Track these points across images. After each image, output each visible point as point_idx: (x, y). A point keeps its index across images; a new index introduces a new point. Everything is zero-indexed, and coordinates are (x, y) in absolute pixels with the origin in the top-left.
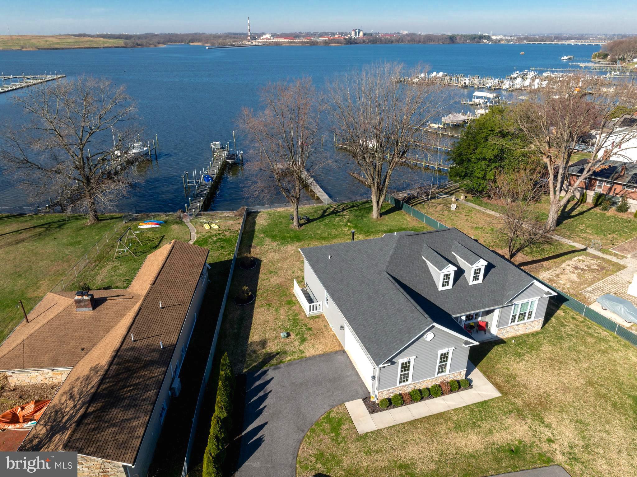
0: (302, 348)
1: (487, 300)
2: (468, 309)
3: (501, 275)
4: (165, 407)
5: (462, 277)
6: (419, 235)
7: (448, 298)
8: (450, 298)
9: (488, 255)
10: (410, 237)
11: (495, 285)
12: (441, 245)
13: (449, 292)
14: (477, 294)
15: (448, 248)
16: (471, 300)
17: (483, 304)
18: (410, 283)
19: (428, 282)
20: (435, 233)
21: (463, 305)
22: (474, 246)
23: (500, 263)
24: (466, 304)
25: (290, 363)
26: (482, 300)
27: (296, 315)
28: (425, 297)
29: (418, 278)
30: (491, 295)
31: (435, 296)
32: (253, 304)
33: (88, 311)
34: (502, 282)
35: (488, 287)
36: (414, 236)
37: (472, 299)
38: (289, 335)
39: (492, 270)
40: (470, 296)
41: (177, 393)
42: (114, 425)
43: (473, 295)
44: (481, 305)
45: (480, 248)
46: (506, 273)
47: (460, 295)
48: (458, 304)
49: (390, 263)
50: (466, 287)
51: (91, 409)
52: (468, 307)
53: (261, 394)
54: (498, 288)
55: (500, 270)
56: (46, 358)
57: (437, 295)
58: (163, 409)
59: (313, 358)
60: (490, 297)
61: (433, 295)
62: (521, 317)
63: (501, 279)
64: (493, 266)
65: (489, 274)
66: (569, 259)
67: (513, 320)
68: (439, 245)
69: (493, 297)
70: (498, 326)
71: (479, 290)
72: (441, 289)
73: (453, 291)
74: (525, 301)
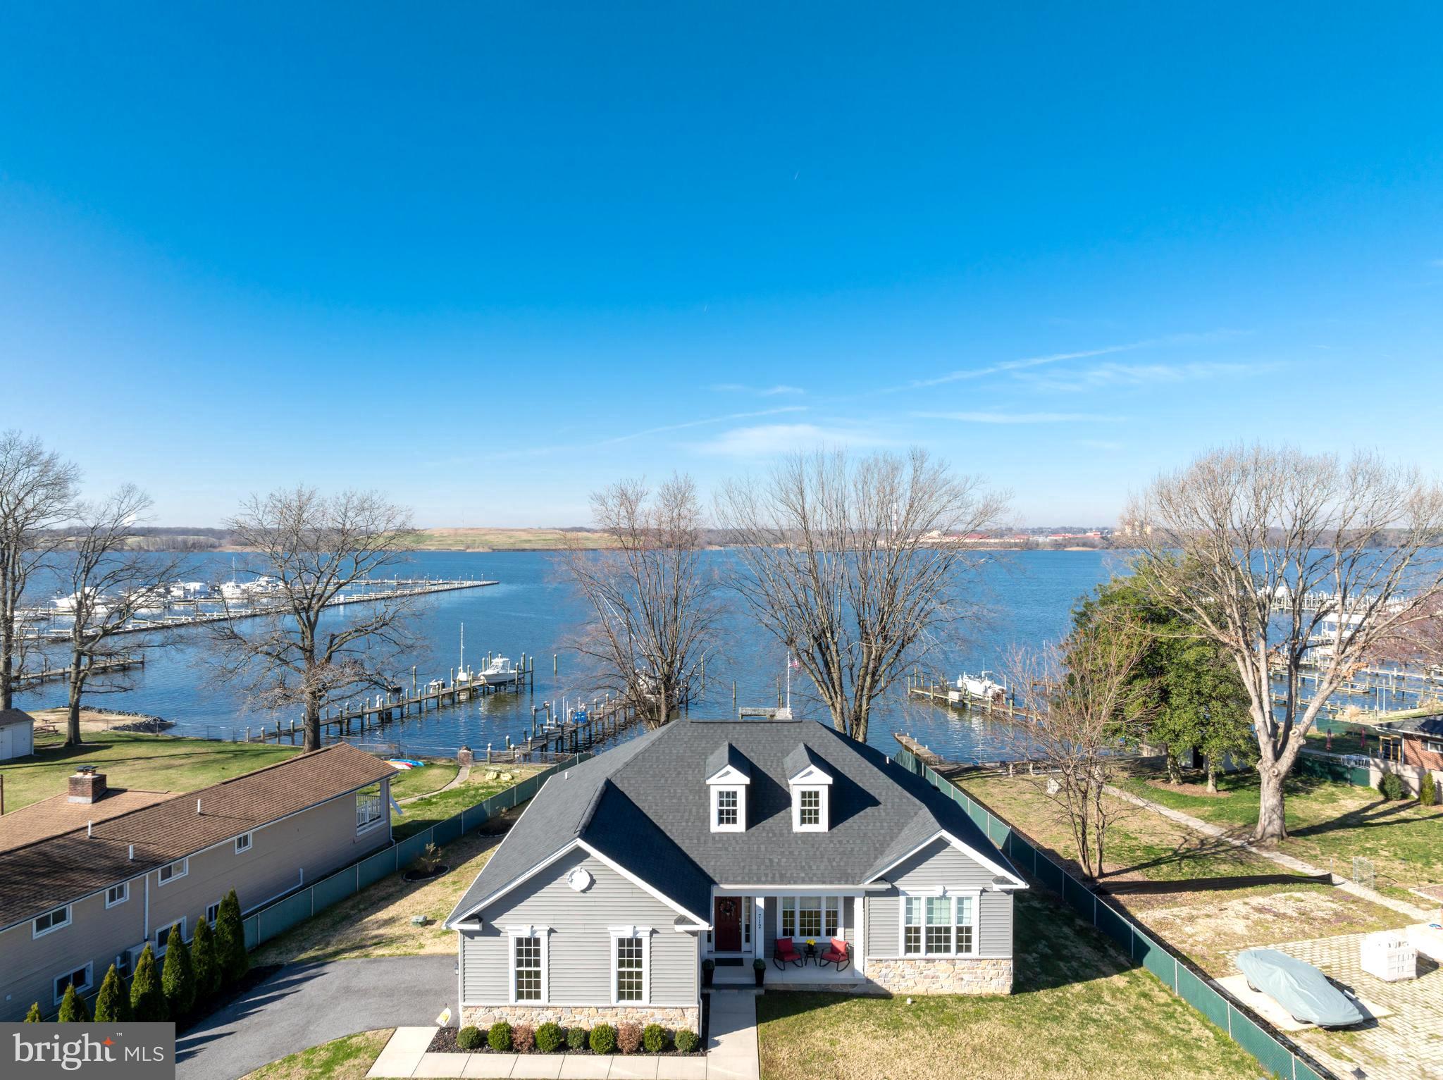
0: (427, 942)
1: (822, 867)
2: (763, 879)
3: (885, 824)
5: (782, 813)
6: (723, 725)
7: (726, 849)
8: (730, 849)
9: (872, 781)
10: (701, 725)
11: (858, 842)
12: (765, 747)
13: (734, 838)
14: (803, 853)
15: (779, 755)
16: (778, 863)
17: (806, 874)
18: (650, 808)
19: (694, 810)
20: (762, 725)
21: (755, 867)
22: (844, 760)
24: (762, 867)
25: (380, 959)
26: (810, 867)
28: (672, 838)
29: (675, 801)
30: (838, 860)
31: (695, 841)
34: (881, 838)
35: (840, 842)
36: (711, 725)
37: (783, 860)
38: (429, 922)
39: (869, 810)
40: (783, 852)
43: (791, 853)
44: (802, 875)
45: (859, 766)
46: (902, 821)
47: (759, 848)
48: (742, 864)
49: (627, 765)
50: (782, 835)
52: (766, 875)
53: (277, 993)
54: (865, 850)
55: (888, 814)
57: (703, 838)
60: (834, 864)
61: (691, 839)
62: (938, 939)
63: (882, 831)
64: (874, 802)
65: (856, 817)
66: (1263, 894)
67: (911, 943)
68: (761, 747)
69: (842, 864)
70: (867, 951)
71: (813, 846)
72: (715, 827)
73: (745, 838)
74: (937, 891)
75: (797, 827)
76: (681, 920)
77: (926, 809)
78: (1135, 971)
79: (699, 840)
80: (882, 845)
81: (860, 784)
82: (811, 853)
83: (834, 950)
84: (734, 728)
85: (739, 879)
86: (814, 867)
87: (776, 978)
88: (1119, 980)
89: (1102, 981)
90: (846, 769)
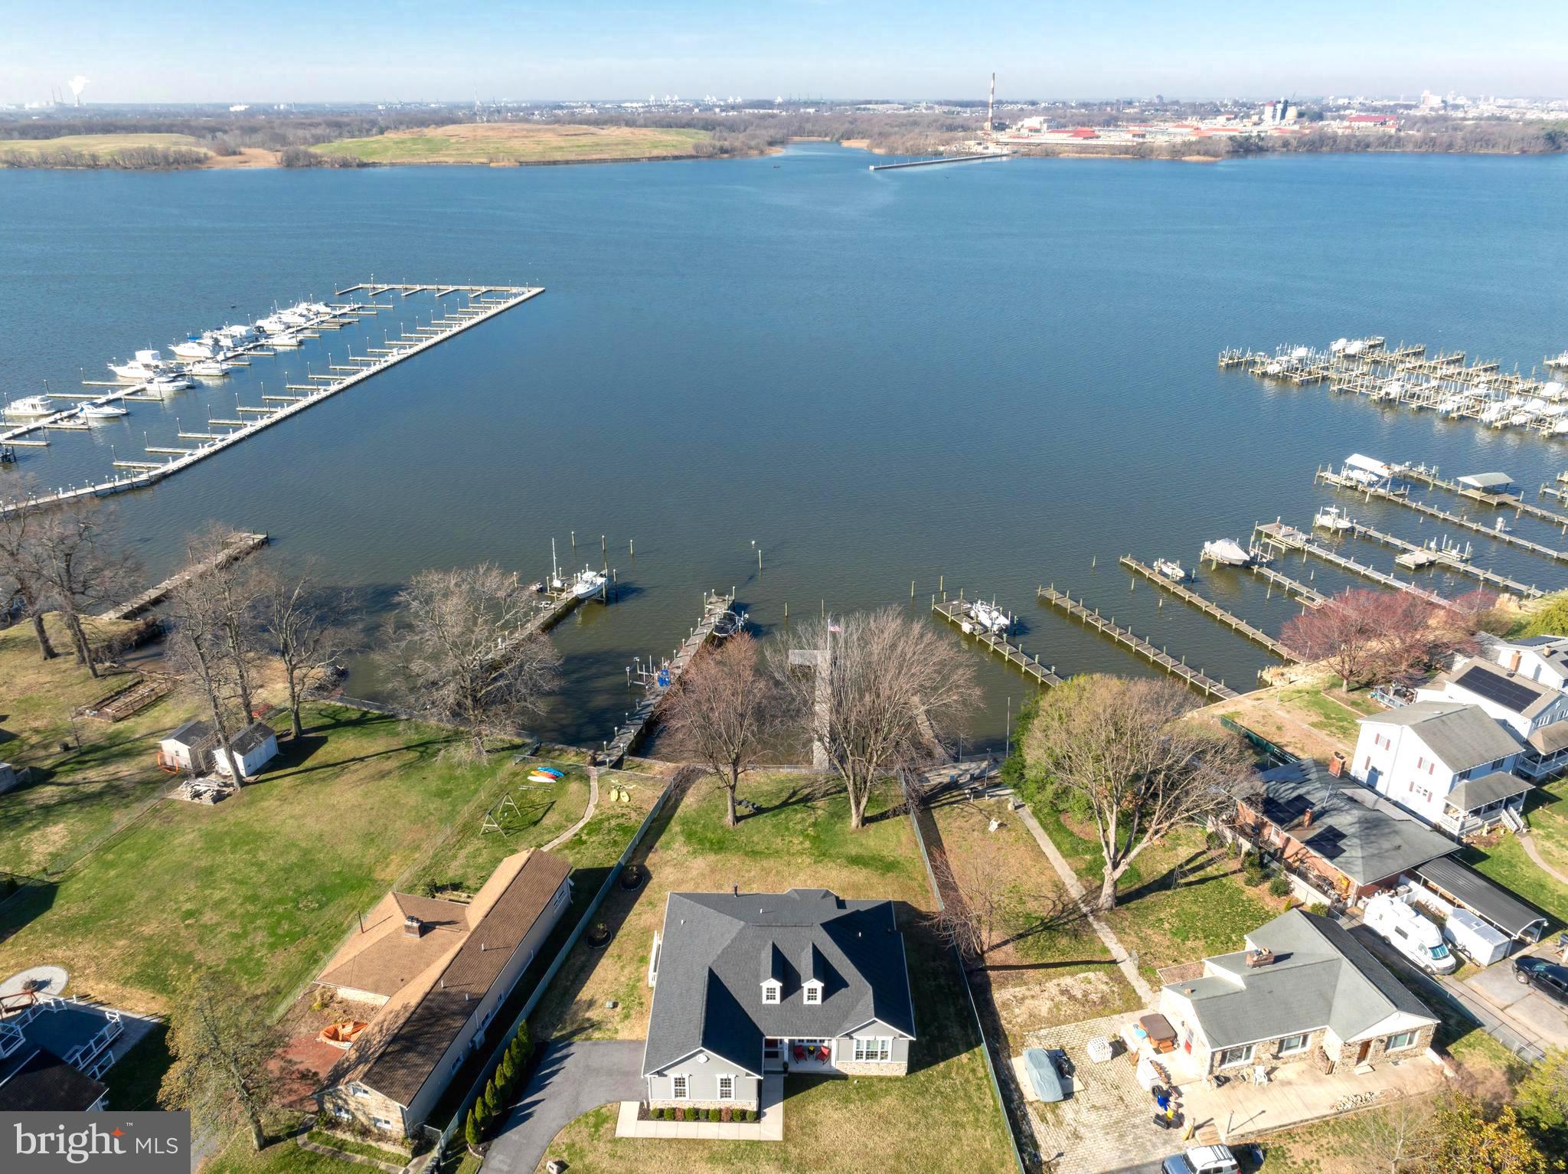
0: (619, 1027)
1: (815, 1027)
2: (788, 1031)
3: (850, 999)
5: (799, 992)
6: (769, 928)
7: (770, 1014)
8: (772, 1014)
9: (846, 969)
10: (758, 928)
12: (791, 945)
13: (774, 1007)
14: (806, 1018)
15: (799, 950)
16: (794, 1024)
17: (807, 1031)
18: (732, 987)
19: (754, 989)
20: (791, 928)
21: (781, 1026)
22: (833, 955)
23: (858, 983)
24: (784, 1026)
25: (597, 1043)
26: (809, 1027)
27: (639, 980)
28: (743, 1007)
30: (825, 1020)
31: (755, 1010)
32: (605, 949)
33: (415, 938)
34: (846, 1009)
35: (826, 1011)
37: (796, 1022)
38: (615, 1005)
39: (843, 990)
40: (796, 1017)
41: (478, 1047)
43: (802, 1017)
45: (841, 959)
46: (857, 997)
47: (786, 1014)
48: (776, 1024)
49: (719, 957)
50: (798, 1005)
51: (390, 1049)
53: (555, 1068)
54: (837, 1016)
55: (853, 992)
56: (370, 980)
57: (759, 1008)
58: (458, 1060)
59: (622, 1042)
60: (821, 1025)
61: (752, 1007)
62: (871, 1055)
63: (847, 1004)
64: (846, 985)
65: (836, 995)
66: (1072, 975)
67: (859, 1055)
69: (825, 1025)
70: (837, 1058)
71: (811, 1013)
72: (765, 1001)
73: (780, 1007)
74: (871, 1038)
75: (806, 1002)
76: (748, 1075)
77: (871, 992)
78: (976, 1050)
79: (757, 1009)
80: (848, 1014)
81: (840, 972)
82: (810, 1018)
83: (823, 1054)
84: (772, 929)
85: (774, 1033)
87: (794, 1068)
88: (964, 1057)
89: (955, 1059)
90: (834, 960)
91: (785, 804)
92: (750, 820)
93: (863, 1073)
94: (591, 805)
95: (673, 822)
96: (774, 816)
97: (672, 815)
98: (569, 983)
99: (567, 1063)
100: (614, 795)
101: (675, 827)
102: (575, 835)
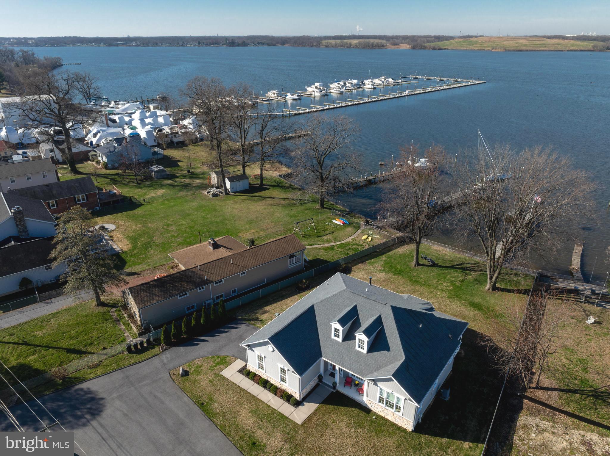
1: (356, 366)
3: (386, 359)
4: (196, 307)
6: (358, 296)
7: (332, 346)
8: (334, 347)
9: (394, 340)
10: (351, 293)
11: (373, 362)
13: (337, 343)
14: (354, 358)
15: (370, 316)
16: (345, 358)
18: (319, 321)
20: (371, 301)
21: (337, 357)
22: (390, 327)
23: (397, 352)
24: (339, 358)
25: (255, 328)
26: (353, 365)
28: (320, 335)
29: (328, 321)
30: (363, 366)
32: (301, 293)
33: (211, 249)
34: (382, 364)
35: (368, 359)
36: (355, 295)
37: (347, 358)
39: (385, 352)
40: (348, 355)
42: (150, 293)
43: (350, 357)
44: (349, 366)
45: (393, 332)
46: (393, 361)
47: (342, 350)
48: (334, 354)
50: (351, 348)
52: (338, 361)
53: (226, 330)
54: (374, 366)
55: (390, 356)
60: (361, 367)
61: (324, 337)
62: (389, 404)
63: (384, 362)
65: (379, 352)
67: (381, 401)
68: (365, 310)
69: (363, 368)
70: (367, 396)
71: (358, 357)
72: (333, 337)
73: (340, 345)
74: (390, 392)
75: (358, 348)
76: (294, 373)
77: (402, 361)
78: (480, 444)
79: (327, 339)
80: (380, 367)
81: (388, 340)
82: (356, 359)
83: (359, 388)
84: (361, 299)
85: (330, 359)
86: (354, 365)
87: (339, 388)
88: (467, 445)
90: (388, 331)
91: (452, 267)
92: (425, 267)
93: (382, 414)
94: (351, 238)
95: (384, 256)
96: (441, 270)
97: (387, 253)
98: (271, 300)
99: (233, 331)
100: (365, 237)
101: (383, 258)
102: (332, 246)
